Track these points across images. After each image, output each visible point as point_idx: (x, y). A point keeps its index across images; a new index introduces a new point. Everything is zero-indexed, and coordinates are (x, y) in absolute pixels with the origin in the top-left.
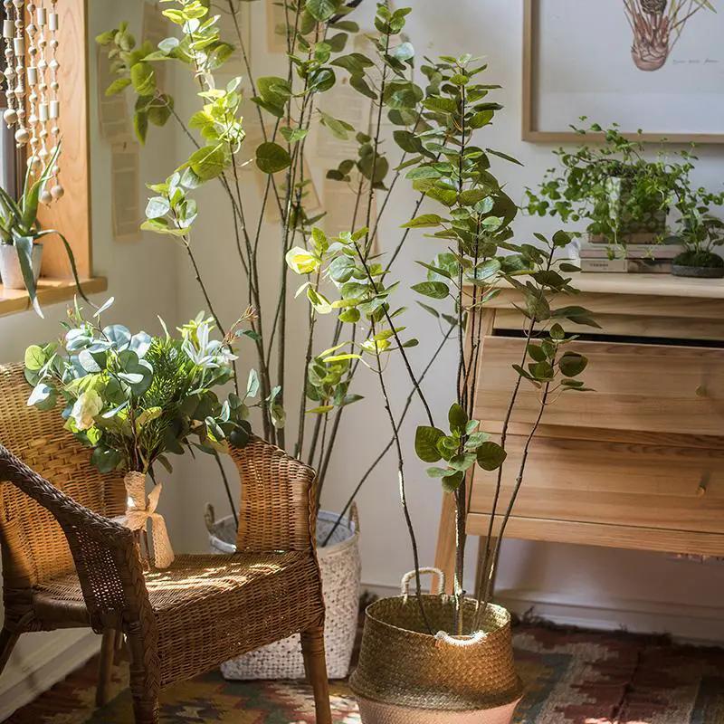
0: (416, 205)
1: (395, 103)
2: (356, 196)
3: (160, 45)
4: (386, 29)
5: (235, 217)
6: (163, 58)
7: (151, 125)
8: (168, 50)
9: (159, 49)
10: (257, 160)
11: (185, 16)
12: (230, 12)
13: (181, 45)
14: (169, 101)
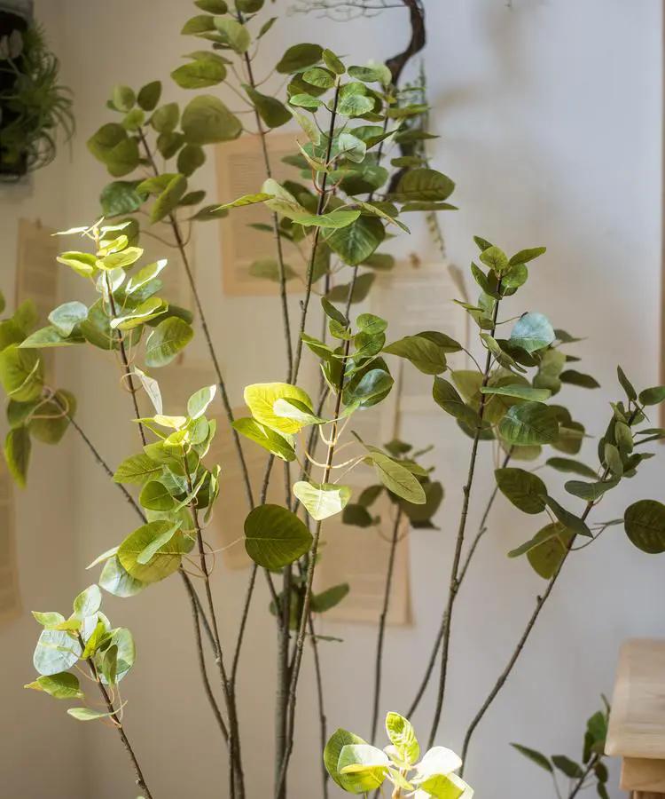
0: (536, 604)
1: (517, 431)
2: (389, 545)
3: (51, 317)
4: (494, 286)
5: (198, 627)
6: (57, 342)
7: (37, 445)
8: (68, 328)
9: (50, 324)
10: (247, 541)
11: (99, 264)
12: (175, 242)
13: (91, 314)
14: (67, 410)
